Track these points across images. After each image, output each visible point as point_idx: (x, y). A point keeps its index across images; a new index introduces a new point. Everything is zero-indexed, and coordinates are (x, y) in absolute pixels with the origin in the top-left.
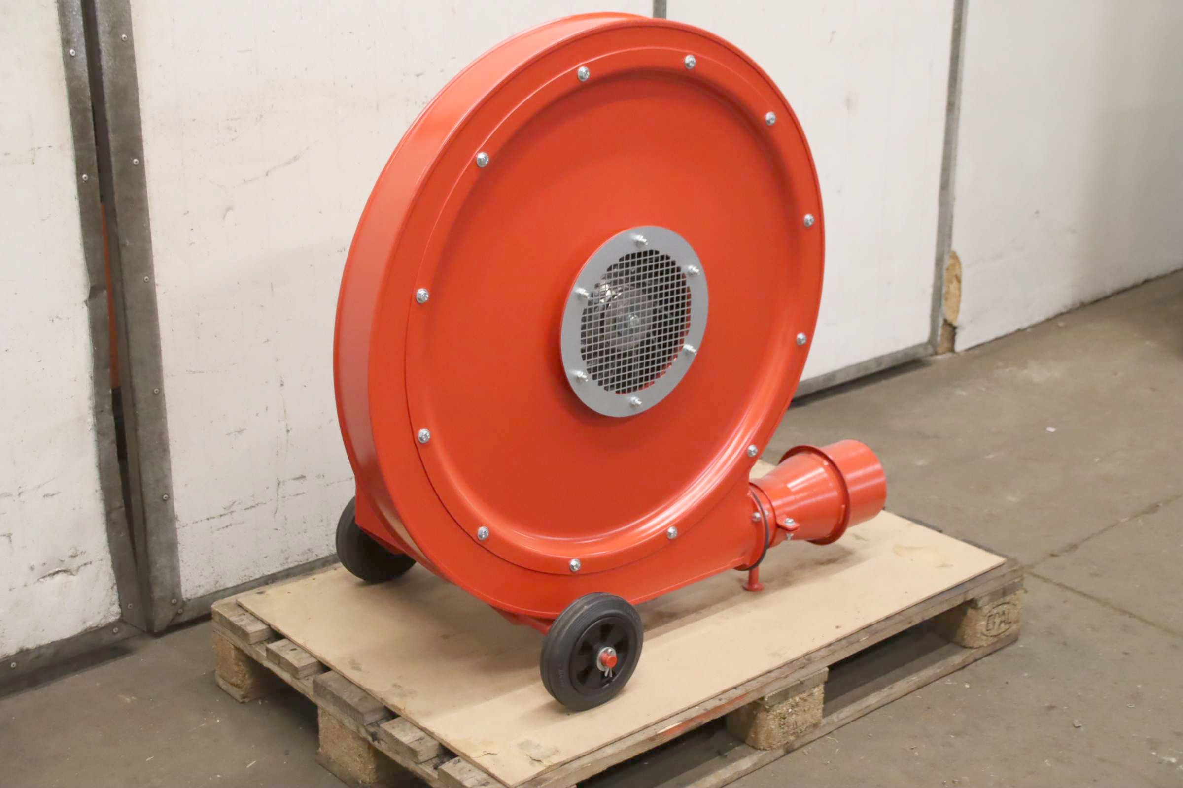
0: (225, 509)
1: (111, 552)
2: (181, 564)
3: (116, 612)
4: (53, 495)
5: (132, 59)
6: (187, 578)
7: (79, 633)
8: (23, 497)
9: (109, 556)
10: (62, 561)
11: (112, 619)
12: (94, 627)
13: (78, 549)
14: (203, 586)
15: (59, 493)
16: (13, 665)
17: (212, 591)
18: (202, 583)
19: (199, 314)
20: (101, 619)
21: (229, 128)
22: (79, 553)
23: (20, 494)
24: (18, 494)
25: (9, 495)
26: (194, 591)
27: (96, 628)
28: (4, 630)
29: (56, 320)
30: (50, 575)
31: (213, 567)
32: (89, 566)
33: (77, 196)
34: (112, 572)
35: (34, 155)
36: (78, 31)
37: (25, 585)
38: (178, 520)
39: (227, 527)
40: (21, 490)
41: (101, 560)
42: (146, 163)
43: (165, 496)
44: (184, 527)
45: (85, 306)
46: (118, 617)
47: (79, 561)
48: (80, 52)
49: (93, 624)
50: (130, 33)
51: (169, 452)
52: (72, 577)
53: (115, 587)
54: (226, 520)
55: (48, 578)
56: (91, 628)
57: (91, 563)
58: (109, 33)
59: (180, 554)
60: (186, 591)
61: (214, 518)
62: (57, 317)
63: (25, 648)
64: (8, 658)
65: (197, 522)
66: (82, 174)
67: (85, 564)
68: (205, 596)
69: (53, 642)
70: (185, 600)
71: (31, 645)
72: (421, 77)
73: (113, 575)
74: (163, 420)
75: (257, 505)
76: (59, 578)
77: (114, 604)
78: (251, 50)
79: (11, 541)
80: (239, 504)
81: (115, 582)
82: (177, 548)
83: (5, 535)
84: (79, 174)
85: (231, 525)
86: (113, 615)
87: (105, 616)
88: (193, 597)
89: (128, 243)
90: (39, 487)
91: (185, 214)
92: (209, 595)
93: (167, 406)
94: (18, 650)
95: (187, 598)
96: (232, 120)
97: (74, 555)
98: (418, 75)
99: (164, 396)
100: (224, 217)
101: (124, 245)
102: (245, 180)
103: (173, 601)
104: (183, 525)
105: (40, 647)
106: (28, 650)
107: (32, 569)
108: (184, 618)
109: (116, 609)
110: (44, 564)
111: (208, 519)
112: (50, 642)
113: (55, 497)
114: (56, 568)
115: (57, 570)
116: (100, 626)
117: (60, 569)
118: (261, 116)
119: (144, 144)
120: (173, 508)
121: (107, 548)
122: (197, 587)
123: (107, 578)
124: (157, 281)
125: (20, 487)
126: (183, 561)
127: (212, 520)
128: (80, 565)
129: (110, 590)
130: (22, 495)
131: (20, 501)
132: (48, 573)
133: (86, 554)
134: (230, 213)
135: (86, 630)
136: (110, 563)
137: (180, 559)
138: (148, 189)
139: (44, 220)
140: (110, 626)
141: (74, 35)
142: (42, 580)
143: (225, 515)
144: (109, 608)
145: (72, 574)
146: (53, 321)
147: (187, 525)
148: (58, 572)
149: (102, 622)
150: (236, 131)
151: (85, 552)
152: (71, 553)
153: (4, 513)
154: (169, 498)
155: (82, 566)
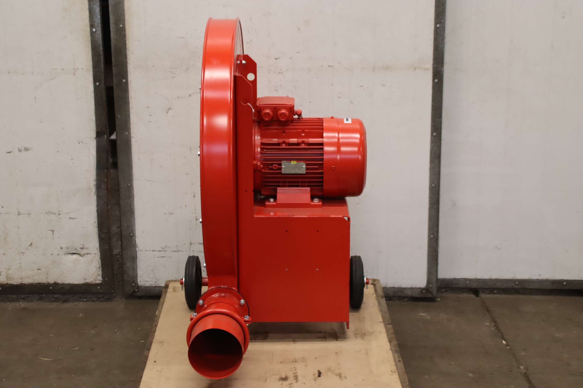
0: (162, 248)
1: (100, 252)
2: (138, 268)
3: (100, 279)
4: (73, 219)
5: (125, 36)
6: (141, 276)
7: (82, 284)
8: (60, 216)
9: (99, 253)
10: (76, 249)
11: (98, 282)
12: (89, 283)
13: (85, 246)
14: (149, 282)
15: (76, 218)
16: (51, 288)
17: (153, 286)
18: (148, 280)
19: (152, 154)
20: (93, 281)
21: (172, 72)
22: (85, 248)
23: (59, 214)
24: (58, 214)
25: (55, 214)
26: (144, 283)
27: (90, 284)
28: (48, 271)
29: (81, 143)
30: (70, 254)
31: (154, 274)
32: (89, 255)
33: (94, 92)
34: (100, 260)
35: (75, 71)
36: (98, 22)
37: (58, 255)
38: (138, 247)
39: (163, 257)
40: (60, 213)
41: (95, 254)
42: (129, 83)
43: (132, 234)
44: (140, 251)
45: (95, 139)
46: (101, 282)
47: (83, 252)
48: (98, 30)
49: (89, 282)
50: (124, 25)
51: (134, 215)
52: (81, 258)
53: (101, 268)
54: (162, 254)
55: (70, 255)
56: (88, 283)
57: (90, 254)
58: (115, 24)
59: (138, 263)
60: (140, 281)
61: (156, 251)
62: (82, 142)
63: (57, 282)
64: (49, 284)
65: (147, 251)
66: (96, 82)
67: (87, 254)
68: (150, 287)
69: (70, 284)
70: (139, 286)
71: (60, 282)
72: (278, 60)
73: (100, 263)
74: (132, 199)
75: (179, 251)
76: (75, 256)
77: (99, 276)
78: (184, 38)
79: (53, 233)
80: (169, 248)
81: (101, 266)
82: (137, 260)
83: (51, 230)
84: (95, 82)
85: (164, 257)
86: (98, 281)
87: (94, 280)
88: (144, 285)
89: (119, 116)
90: (67, 213)
91: (148, 108)
92: (151, 287)
93: (135, 193)
94: (54, 282)
95: (140, 285)
96: (173, 68)
97: (82, 248)
98: (276, 59)
99: (133, 188)
100: (167, 112)
101: (117, 117)
102: (178, 97)
103: (133, 284)
104: (141, 250)
105: (64, 284)
106: (58, 283)
107: (61, 248)
108: (139, 294)
109: (100, 278)
110: (68, 248)
111: (153, 251)
112: (68, 283)
113: (74, 220)
114: (73, 251)
115: (74, 252)
116: (92, 283)
117: (75, 252)
118: (188, 68)
119: (129, 74)
120: (135, 241)
121: (99, 250)
122: (146, 281)
123: (97, 263)
124: (132, 135)
125: (59, 212)
126: (139, 267)
127: (155, 252)
128: (85, 253)
129: (98, 269)
130: (60, 215)
131: (59, 218)
132: (69, 252)
133: (88, 249)
134: (170, 111)
135: (85, 283)
136: (99, 257)
137: (138, 265)
138: (130, 94)
139: (78, 99)
140: (97, 285)
141: (96, 23)
142: (66, 254)
143: (162, 251)
144: (97, 277)
145: (81, 256)
146: (79, 143)
147: (142, 251)
148: (74, 254)
149: (94, 282)
150: (174, 74)
151: (88, 248)
152: (81, 246)
153: (52, 221)
154: (133, 235)
155: (86, 254)
